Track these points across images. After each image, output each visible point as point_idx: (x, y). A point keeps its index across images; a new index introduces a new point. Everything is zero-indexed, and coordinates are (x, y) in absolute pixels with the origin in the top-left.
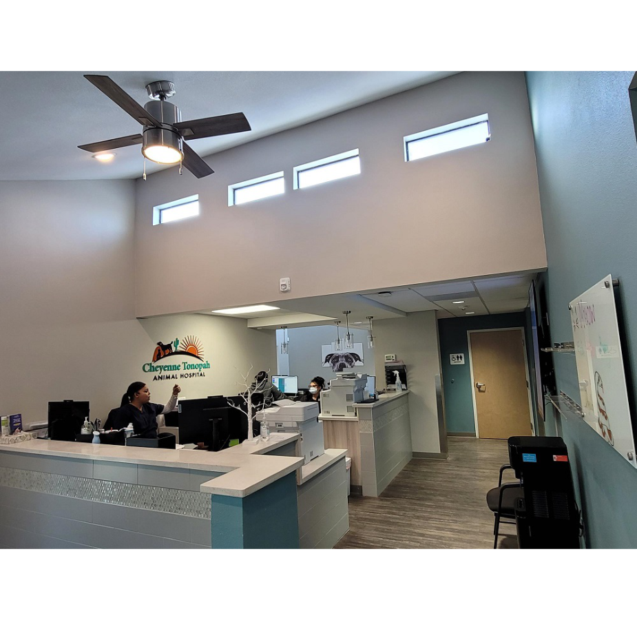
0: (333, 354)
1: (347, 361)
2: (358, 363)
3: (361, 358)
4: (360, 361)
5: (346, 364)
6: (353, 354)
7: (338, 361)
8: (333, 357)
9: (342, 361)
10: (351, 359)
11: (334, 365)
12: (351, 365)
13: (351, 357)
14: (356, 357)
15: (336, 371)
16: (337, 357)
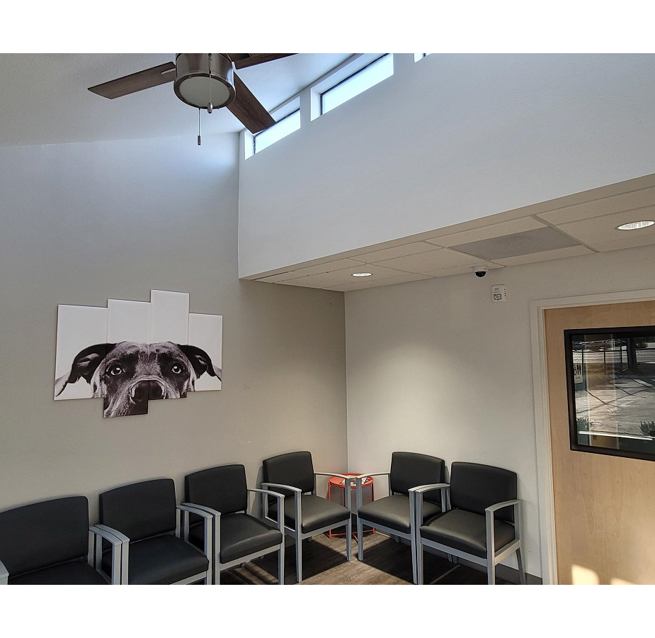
0: (107, 348)
1: (165, 373)
2: (204, 383)
3: (216, 363)
4: (212, 373)
5: (165, 385)
6: (190, 351)
7: (130, 374)
8: (111, 358)
9: (147, 373)
10: (181, 365)
11: (113, 390)
12: (179, 387)
13: (184, 359)
14: (198, 360)
15: (119, 414)
16: (129, 361)
